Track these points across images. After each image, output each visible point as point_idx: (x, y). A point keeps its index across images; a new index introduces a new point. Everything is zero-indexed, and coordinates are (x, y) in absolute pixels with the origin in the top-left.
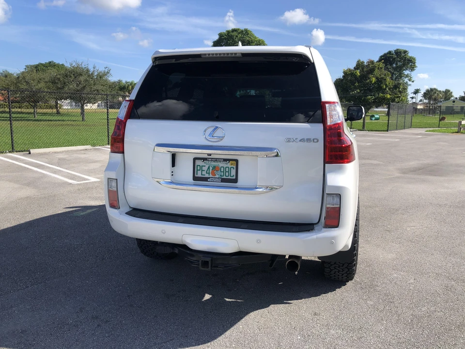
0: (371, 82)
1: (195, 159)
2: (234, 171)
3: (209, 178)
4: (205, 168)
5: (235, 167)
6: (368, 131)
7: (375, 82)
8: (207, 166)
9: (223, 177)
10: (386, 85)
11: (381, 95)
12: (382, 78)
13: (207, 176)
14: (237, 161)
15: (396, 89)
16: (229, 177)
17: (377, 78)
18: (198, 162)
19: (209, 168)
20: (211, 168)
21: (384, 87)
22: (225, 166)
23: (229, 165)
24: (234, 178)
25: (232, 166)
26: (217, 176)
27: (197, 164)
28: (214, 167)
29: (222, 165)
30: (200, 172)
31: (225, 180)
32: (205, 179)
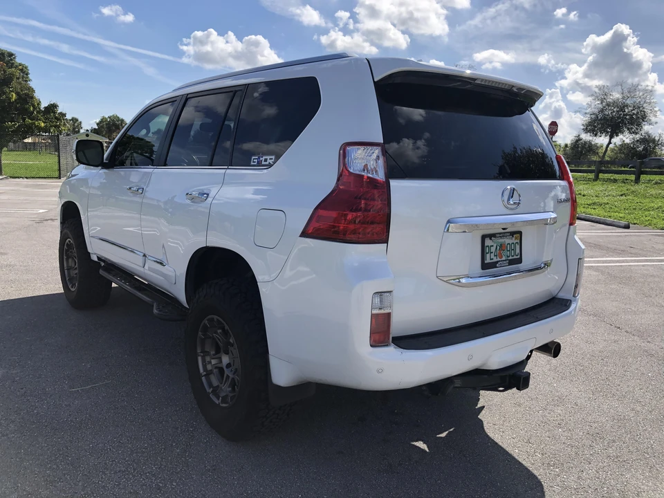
0: (10, 99)
1: (484, 237)
2: (518, 247)
3: (497, 262)
4: (493, 249)
5: (519, 241)
6: (27, 178)
7: (15, 100)
8: (495, 245)
9: (509, 258)
10: (34, 106)
11: (28, 121)
12: (26, 94)
13: (495, 260)
14: (521, 233)
15: (49, 113)
16: (515, 257)
17: (17, 94)
18: (488, 242)
19: (496, 248)
20: (498, 247)
21: (32, 109)
22: (510, 241)
23: (514, 240)
24: (519, 257)
25: (517, 241)
26: (504, 258)
27: (486, 245)
28: (501, 246)
29: (507, 241)
30: (488, 256)
31: (512, 262)
32: (493, 265)
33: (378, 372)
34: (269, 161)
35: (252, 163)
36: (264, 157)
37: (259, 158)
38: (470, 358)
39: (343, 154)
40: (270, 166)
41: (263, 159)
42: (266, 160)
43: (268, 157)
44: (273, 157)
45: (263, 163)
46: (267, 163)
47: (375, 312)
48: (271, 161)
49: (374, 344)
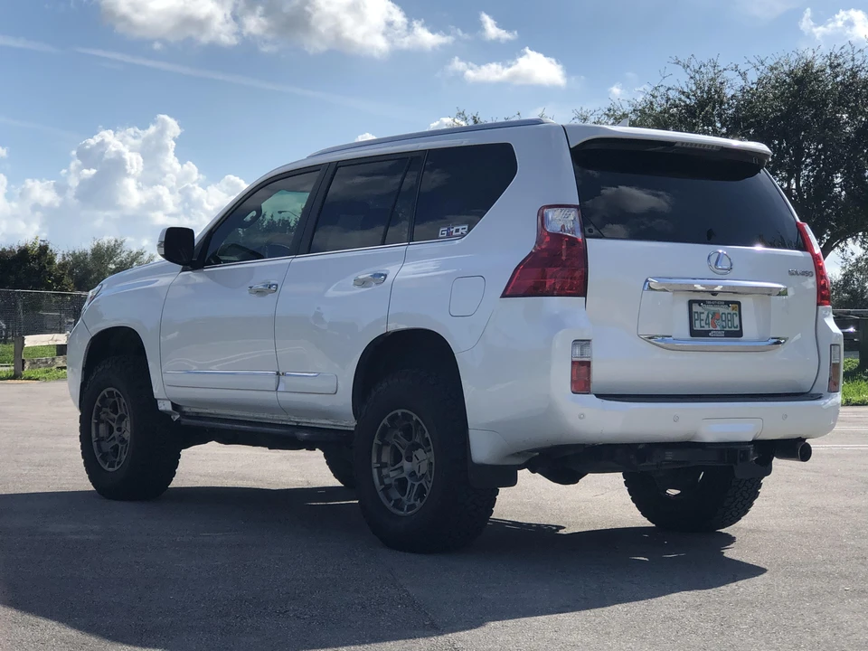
1: (691, 302)
2: (736, 318)
3: (710, 331)
4: (704, 316)
5: (737, 312)
8: (706, 313)
9: (725, 329)
13: (706, 328)
14: (739, 303)
16: (733, 329)
18: (696, 308)
19: (708, 316)
20: (710, 316)
22: (726, 312)
23: (730, 310)
24: (738, 329)
25: (734, 312)
26: (718, 328)
27: (694, 310)
28: (714, 314)
29: (722, 310)
30: (697, 322)
31: (729, 334)
32: (705, 334)
33: (580, 418)
34: (461, 231)
35: (440, 236)
36: (455, 228)
37: (449, 229)
38: (676, 419)
39: (542, 219)
40: (463, 235)
41: (454, 230)
42: (457, 231)
43: (460, 227)
44: (466, 227)
45: (454, 234)
46: (459, 233)
47: (574, 359)
48: (464, 231)
49: (575, 391)
